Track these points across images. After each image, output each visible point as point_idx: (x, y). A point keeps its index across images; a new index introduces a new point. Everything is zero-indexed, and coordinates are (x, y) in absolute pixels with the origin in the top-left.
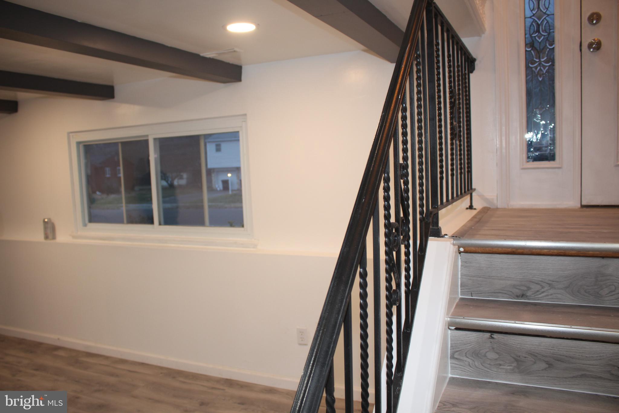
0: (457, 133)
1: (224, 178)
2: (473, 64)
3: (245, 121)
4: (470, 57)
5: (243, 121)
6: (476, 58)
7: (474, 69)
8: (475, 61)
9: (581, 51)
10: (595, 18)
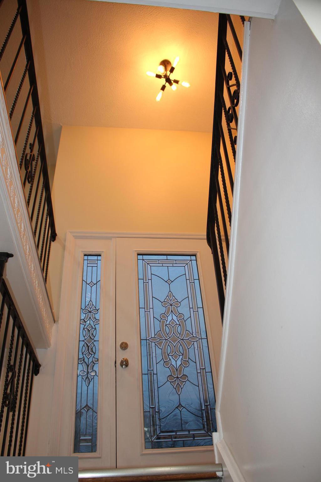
6: (41, 364)
7: (38, 373)
8: (40, 367)
9: (116, 367)
10: (124, 346)
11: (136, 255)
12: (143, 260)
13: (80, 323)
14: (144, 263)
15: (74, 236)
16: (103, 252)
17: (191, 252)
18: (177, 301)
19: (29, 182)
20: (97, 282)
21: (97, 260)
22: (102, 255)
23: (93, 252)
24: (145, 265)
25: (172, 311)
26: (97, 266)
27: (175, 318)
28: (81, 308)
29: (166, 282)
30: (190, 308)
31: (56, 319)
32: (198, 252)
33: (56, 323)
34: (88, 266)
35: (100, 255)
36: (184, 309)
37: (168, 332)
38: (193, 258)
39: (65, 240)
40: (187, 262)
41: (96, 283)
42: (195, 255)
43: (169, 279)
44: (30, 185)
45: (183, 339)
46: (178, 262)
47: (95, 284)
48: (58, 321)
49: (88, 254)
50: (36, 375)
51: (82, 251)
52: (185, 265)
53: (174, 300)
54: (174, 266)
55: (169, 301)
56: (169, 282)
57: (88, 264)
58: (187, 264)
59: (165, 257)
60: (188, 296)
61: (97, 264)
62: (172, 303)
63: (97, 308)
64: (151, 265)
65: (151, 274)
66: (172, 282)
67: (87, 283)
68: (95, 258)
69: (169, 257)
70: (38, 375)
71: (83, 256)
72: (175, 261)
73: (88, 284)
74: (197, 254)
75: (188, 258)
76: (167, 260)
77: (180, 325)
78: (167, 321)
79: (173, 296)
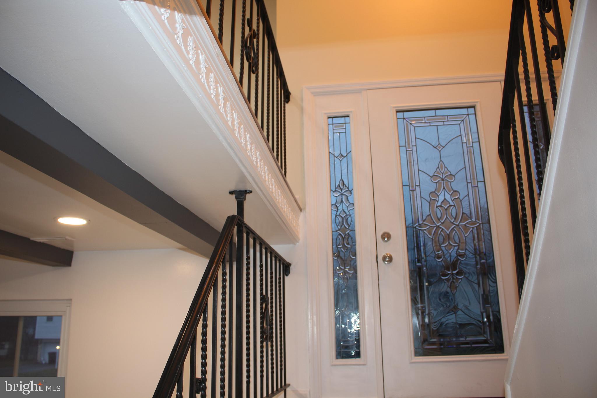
0: (268, 335)
1: (52, 350)
2: (288, 268)
3: (69, 306)
4: (285, 263)
5: (67, 306)
6: (290, 262)
7: (289, 273)
8: (290, 266)
9: (377, 262)
10: (386, 236)
11: (395, 112)
12: (404, 119)
13: (332, 210)
14: (406, 123)
15: (312, 93)
16: (351, 112)
17: (468, 103)
18: (449, 174)
19: (254, 73)
20: (347, 154)
21: (345, 123)
22: (351, 116)
23: (338, 113)
24: (407, 125)
25: (444, 188)
26: (345, 132)
27: (448, 197)
28: (331, 190)
29: (435, 148)
30: (467, 183)
31: (302, 207)
32: (477, 102)
33: (302, 211)
34: (334, 132)
35: (348, 116)
36: (459, 185)
37: (439, 216)
38: (471, 111)
39: (302, 100)
40: (462, 118)
41: (347, 156)
42: (474, 107)
43: (439, 144)
44: (255, 75)
45: (458, 225)
46: (450, 118)
47: (345, 157)
48: (305, 208)
49: (332, 116)
50: (287, 275)
51: (325, 114)
52: (459, 122)
53: (447, 173)
54: (445, 124)
55: (440, 175)
56: (440, 148)
57: (333, 129)
58: (463, 120)
59: (432, 113)
60: (464, 166)
61: (345, 129)
62: (444, 177)
63: (350, 189)
64: (415, 126)
65: (416, 138)
66: (444, 147)
67: (334, 156)
68: (342, 120)
69: (439, 112)
70: (290, 275)
71: (327, 118)
72: (446, 117)
73: (337, 157)
74: (476, 105)
75: (464, 111)
76: (436, 116)
77: (455, 206)
78: (438, 202)
79: (445, 167)
